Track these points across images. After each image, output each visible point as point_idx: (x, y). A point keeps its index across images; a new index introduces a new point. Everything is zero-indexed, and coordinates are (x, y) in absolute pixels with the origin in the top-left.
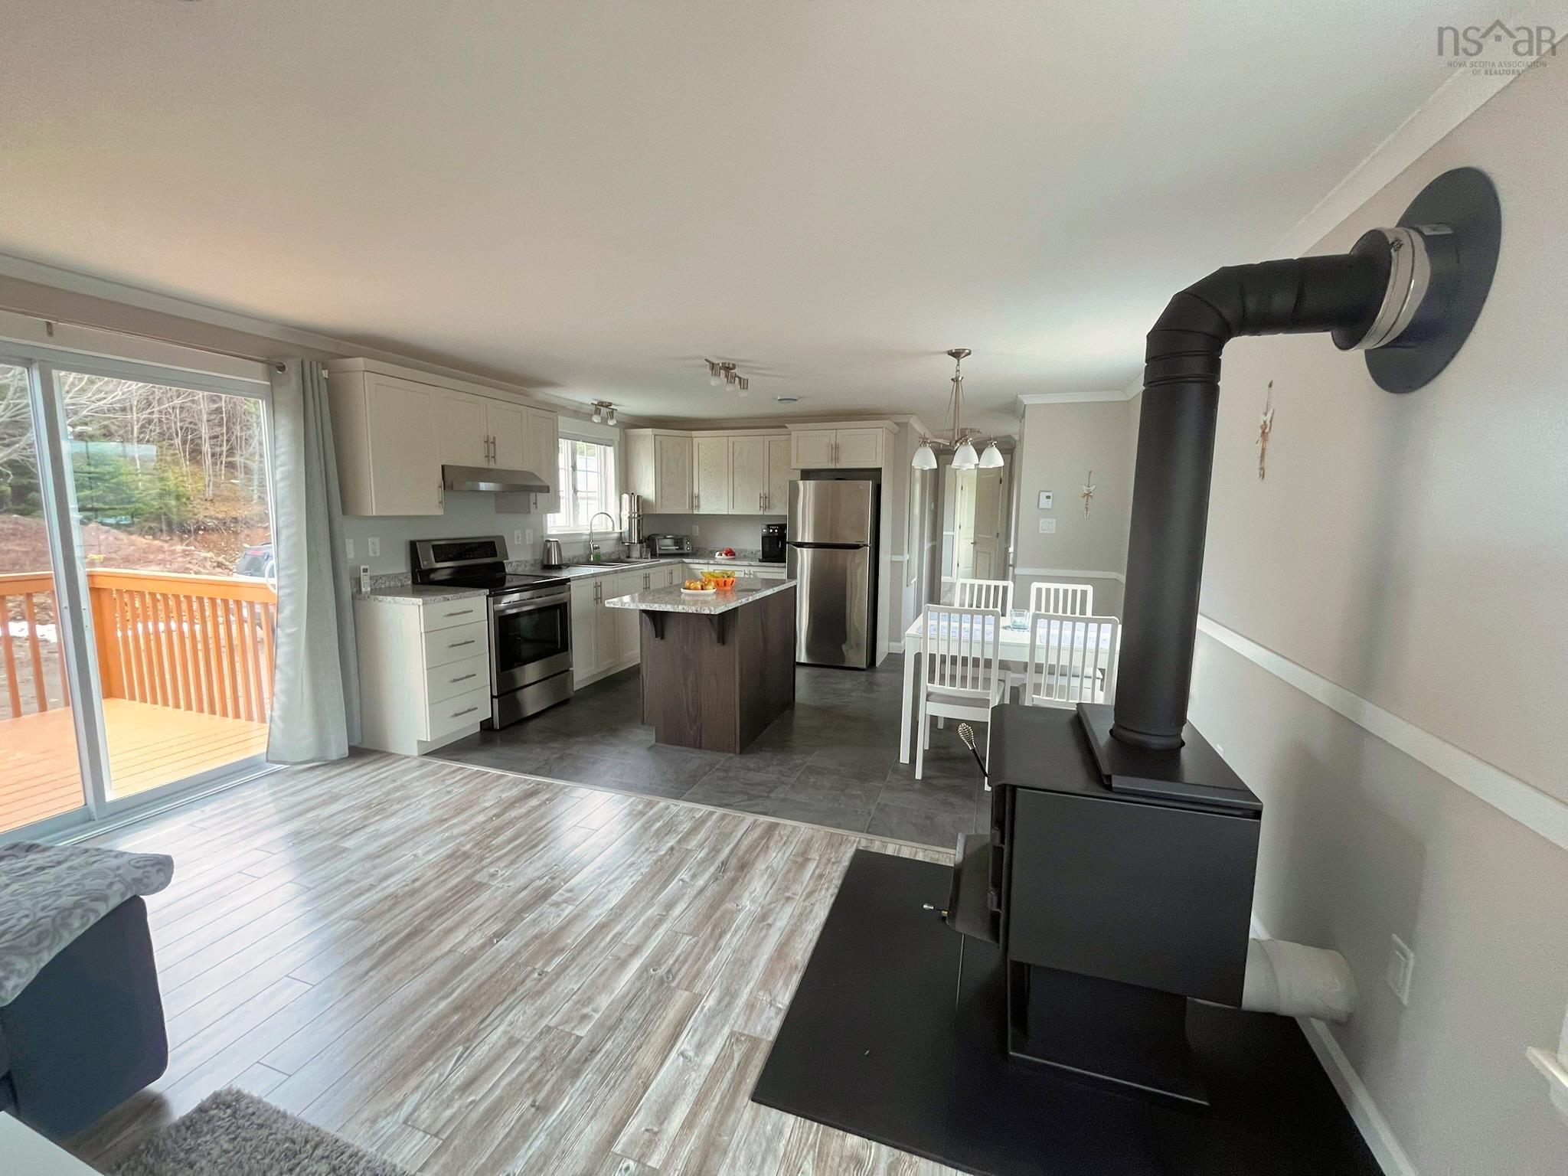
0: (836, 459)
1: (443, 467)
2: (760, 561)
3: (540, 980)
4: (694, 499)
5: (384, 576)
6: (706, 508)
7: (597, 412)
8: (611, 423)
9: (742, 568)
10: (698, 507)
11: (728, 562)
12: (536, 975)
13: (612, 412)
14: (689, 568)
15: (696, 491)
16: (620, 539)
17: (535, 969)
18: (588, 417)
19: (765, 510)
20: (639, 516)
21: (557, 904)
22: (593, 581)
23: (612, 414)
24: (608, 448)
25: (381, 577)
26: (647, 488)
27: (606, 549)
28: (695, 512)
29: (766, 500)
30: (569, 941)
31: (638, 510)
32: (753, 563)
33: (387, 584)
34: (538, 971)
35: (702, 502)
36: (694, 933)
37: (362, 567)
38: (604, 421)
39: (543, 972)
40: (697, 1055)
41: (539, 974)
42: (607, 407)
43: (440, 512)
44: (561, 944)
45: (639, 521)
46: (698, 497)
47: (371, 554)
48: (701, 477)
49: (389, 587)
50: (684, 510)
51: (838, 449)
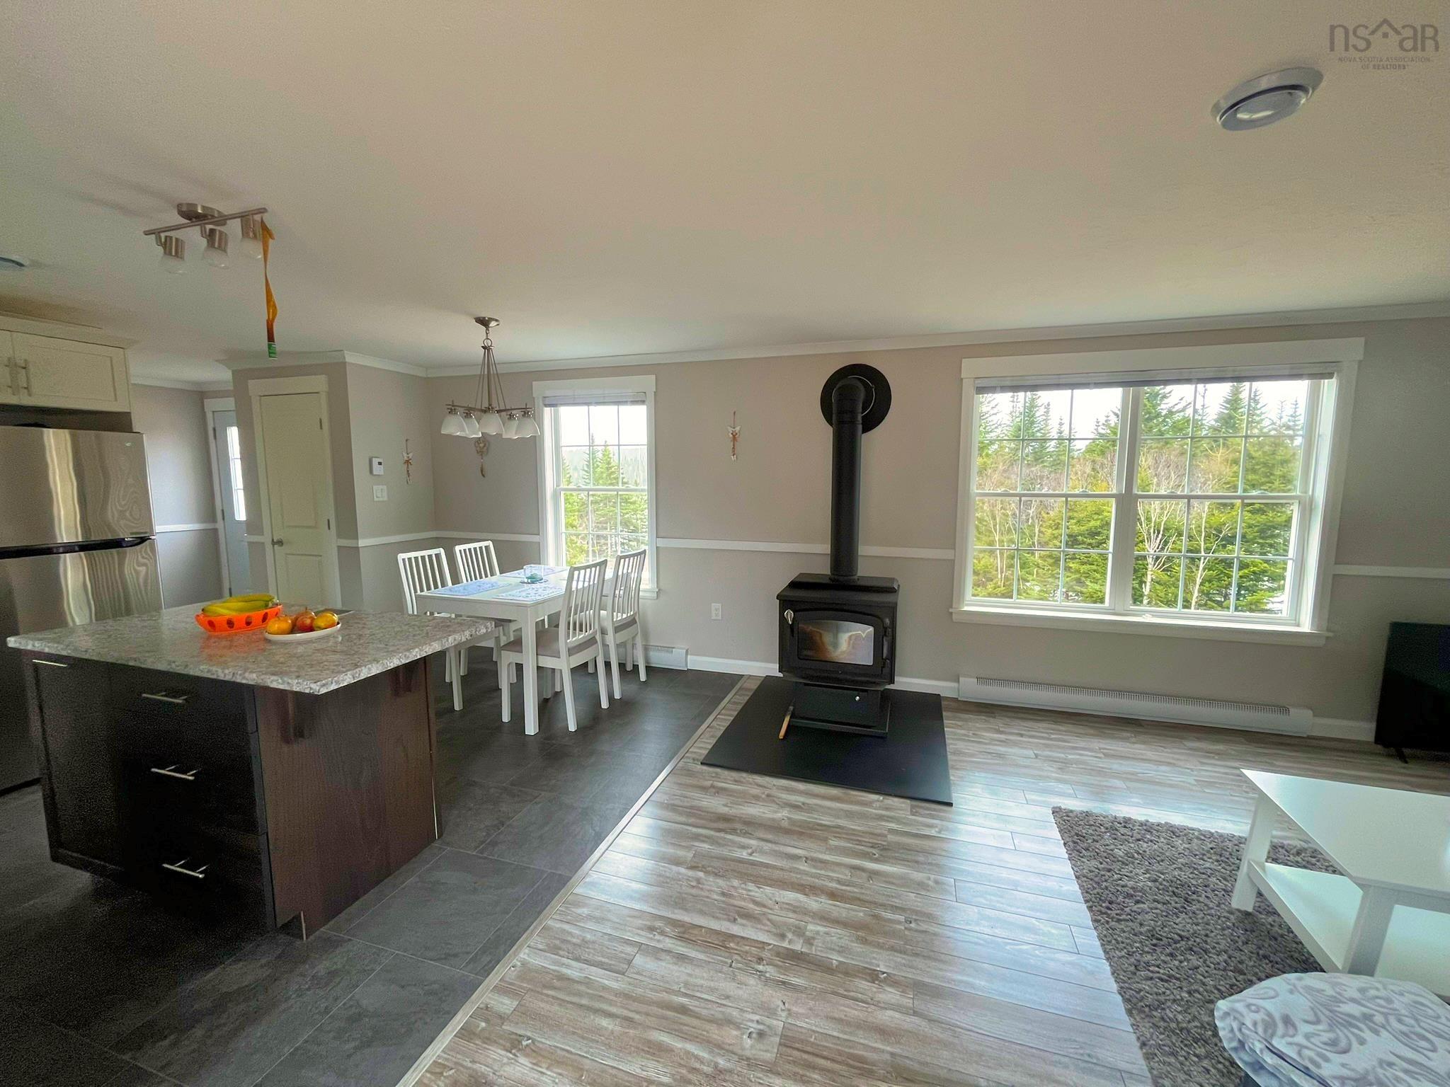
3: (916, 920)
12: (913, 925)
17: (906, 928)
21: (809, 941)
30: (861, 914)
34: (907, 925)
36: (825, 840)
39: (906, 922)
40: (937, 827)
41: (911, 922)
44: (868, 919)
51: (23, 370)
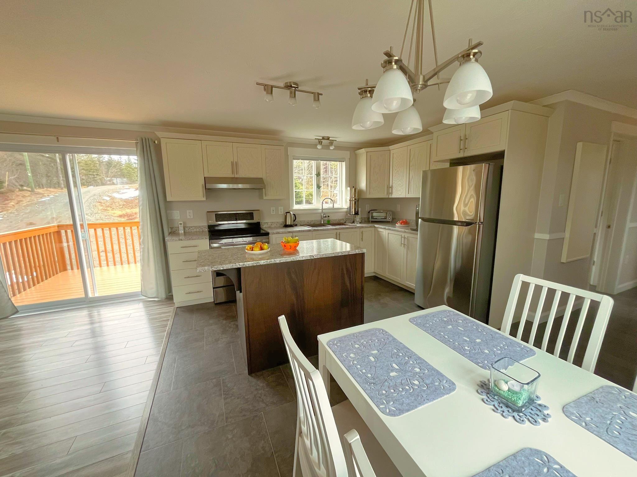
1: (205, 178)
4: (389, 188)
5: (193, 226)
6: (395, 195)
7: (320, 142)
8: (332, 148)
9: (401, 234)
10: (392, 193)
13: (332, 142)
14: (378, 231)
15: (391, 183)
16: (345, 213)
18: (315, 146)
20: (355, 199)
24: (343, 163)
25: (192, 227)
26: (363, 184)
27: (333, 218)
28: (391, 197)
31: (355, 196)
32: (406, 231)
33: (195, 230)
35: (394, 190)
37: (179, 223)
43: (204, 199)
45: (355, 202)
46: (392, 187)
47: (188, 217)
48: (394, 175)
49: (196, 232)
50: (383, 195)
51: (467, 140)
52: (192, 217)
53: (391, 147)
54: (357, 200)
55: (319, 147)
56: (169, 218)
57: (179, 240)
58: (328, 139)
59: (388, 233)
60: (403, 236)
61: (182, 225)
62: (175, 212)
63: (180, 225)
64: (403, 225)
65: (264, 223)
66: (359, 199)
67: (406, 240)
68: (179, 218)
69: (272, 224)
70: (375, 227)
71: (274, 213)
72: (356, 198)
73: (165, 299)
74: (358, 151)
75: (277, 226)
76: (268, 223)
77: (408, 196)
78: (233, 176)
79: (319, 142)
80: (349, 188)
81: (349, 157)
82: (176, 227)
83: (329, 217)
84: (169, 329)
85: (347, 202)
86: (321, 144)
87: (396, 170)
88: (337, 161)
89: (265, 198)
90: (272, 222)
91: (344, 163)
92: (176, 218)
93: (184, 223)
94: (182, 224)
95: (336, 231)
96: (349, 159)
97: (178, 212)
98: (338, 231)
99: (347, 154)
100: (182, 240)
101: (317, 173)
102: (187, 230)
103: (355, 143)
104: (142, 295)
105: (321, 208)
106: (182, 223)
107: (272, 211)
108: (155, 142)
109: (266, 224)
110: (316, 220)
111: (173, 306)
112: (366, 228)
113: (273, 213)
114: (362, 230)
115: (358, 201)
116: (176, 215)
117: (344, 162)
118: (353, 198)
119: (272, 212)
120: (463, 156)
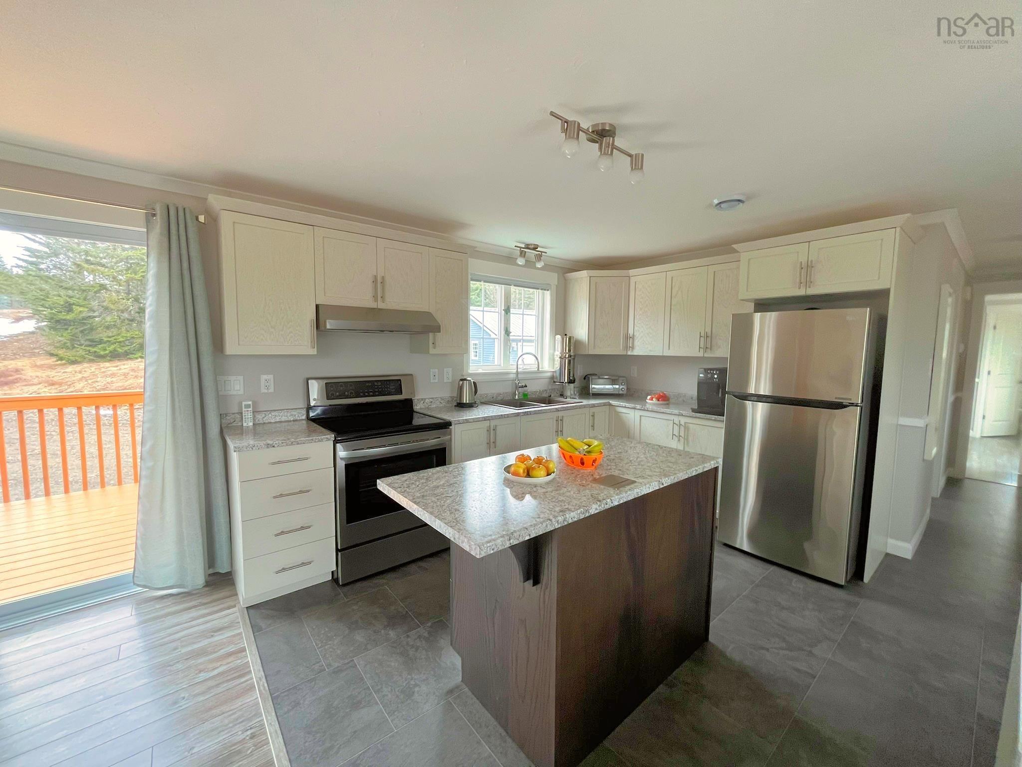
0: (809, 283)
1: (317, 306)
2: (694, 411)
4: (629, 339)
6: (640, 349)
8: (539, 265)
9: (672, 417)
10: (633, 348)
11: (658, 409)
13: (541, 256)
14: (617, 413)
15: (631, 332)
16: (553, 379)
19: (705, 351)
20: (570, 356)
22: (487, 423)
23: (539, 257)
24: (545, 292)
26: (581, 330)
27: (534, 388)
28: (629, 353)
29: (708, 340)
31: (569, 350)
32: (684, 413)
35: (637, 343)
38: (529, 264)
42: (535, 249)
43: (314, 352)
45: (569, 362)
46: (633, 337)
47: (264, 391)
48: (637, 317)
50: (618, 350)
51: (813, 268)
52: (272, 390)
53: (632, 272)
54: (572, 357)
55: (521, 261)
56: (221, 393)
57: (268, 447)
58: (535, 248)
59: (640, 416)
60: (676, 421)
61: (251, 409)
62: (232, 378)
63: (245, 408)
64: (661, 402)
65: (417, 399)
66: (575, 356)
67: (682, 429)
68: (241, 392)
69: (431, 402)
70: (610, 405)
71: (436, 381)
72: (572, 354)
73: (204, 587)
74: (568, 274)
75: (441, 405)
76: (425, 399)
77: (667, 353)
78: (373, 305)
79: (521, 253)
80: (558, 337)
81: (556, 284)
82: (234, 413)
83: (526, 386)
84: (260, 679)
85: (554, 360)
86: (524, 257)
87: (641, 309)
88: (538, 289)
89: (432, 351)
90: (432, 398)
91: (548, 294)
92: (235, 393)
93: (255, 404)
94: (251, 407)
95: (557, 414)
96: (556, 286)
97: (241, 378)
98: (560, 414)
99: (553, 278)
100: (274, 447)
101: (506, 308)
102: (258, 420)
103: (568, 260)
104: (134, 584)
105: (515, 371)
106: (250, 403)
107: (432, 376)
108: (197, 219)
109: (422, 402)
110: (506, 393)
111: (235, 606)
112: (598, 406)
113: (434, 379)
114: (593, 410)
115: (574, 359)
116: (236, 386)
117: (548, 290)
118: (566, 352)
119: (432, 379)
120: (804, 294)
